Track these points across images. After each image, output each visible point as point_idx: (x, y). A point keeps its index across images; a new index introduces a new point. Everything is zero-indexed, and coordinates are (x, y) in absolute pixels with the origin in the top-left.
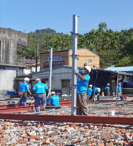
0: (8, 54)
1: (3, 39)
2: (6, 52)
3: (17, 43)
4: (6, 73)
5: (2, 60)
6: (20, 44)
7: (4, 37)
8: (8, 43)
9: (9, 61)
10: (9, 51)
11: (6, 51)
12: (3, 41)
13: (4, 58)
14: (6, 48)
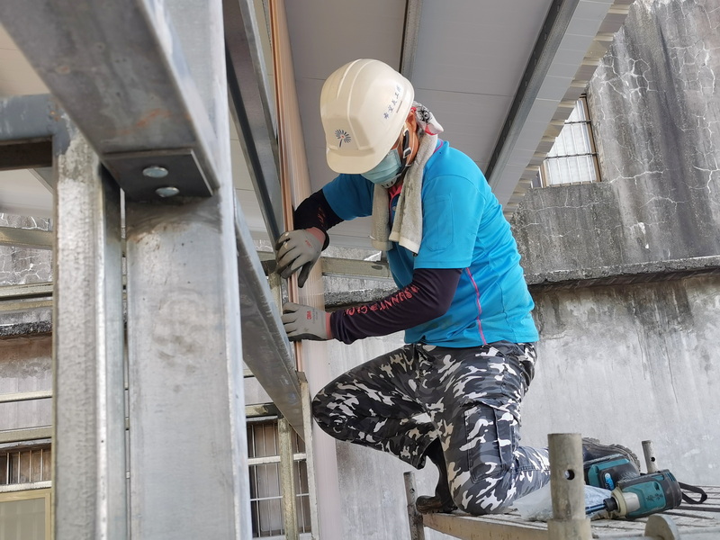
0: (687, 154)
2: (658, 137)
4: (716, 352)
5: (633, 228)
8: (657, 52)
10: (691, 125)
11: (656, 125)
13: (658, 203)
14: (644, 101)
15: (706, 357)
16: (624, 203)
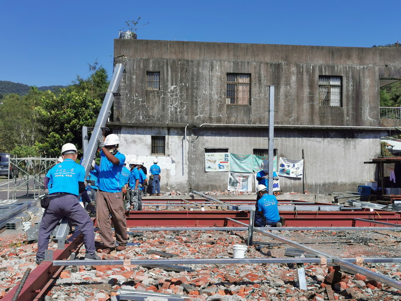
0: (360, 103)
1: (346, 72)
2: (354, 99)
3: (379, 76)
4: (357, 146)
5: (346, 118)
6: (386, 76)
7: (349, 68)
9: (363, 118)
10: (362, 97)
11: (354, 96)
12: (346, 77)
13: (352, 113)
14: (353, 90)
15: (355, 147)
16: (345, 112)
